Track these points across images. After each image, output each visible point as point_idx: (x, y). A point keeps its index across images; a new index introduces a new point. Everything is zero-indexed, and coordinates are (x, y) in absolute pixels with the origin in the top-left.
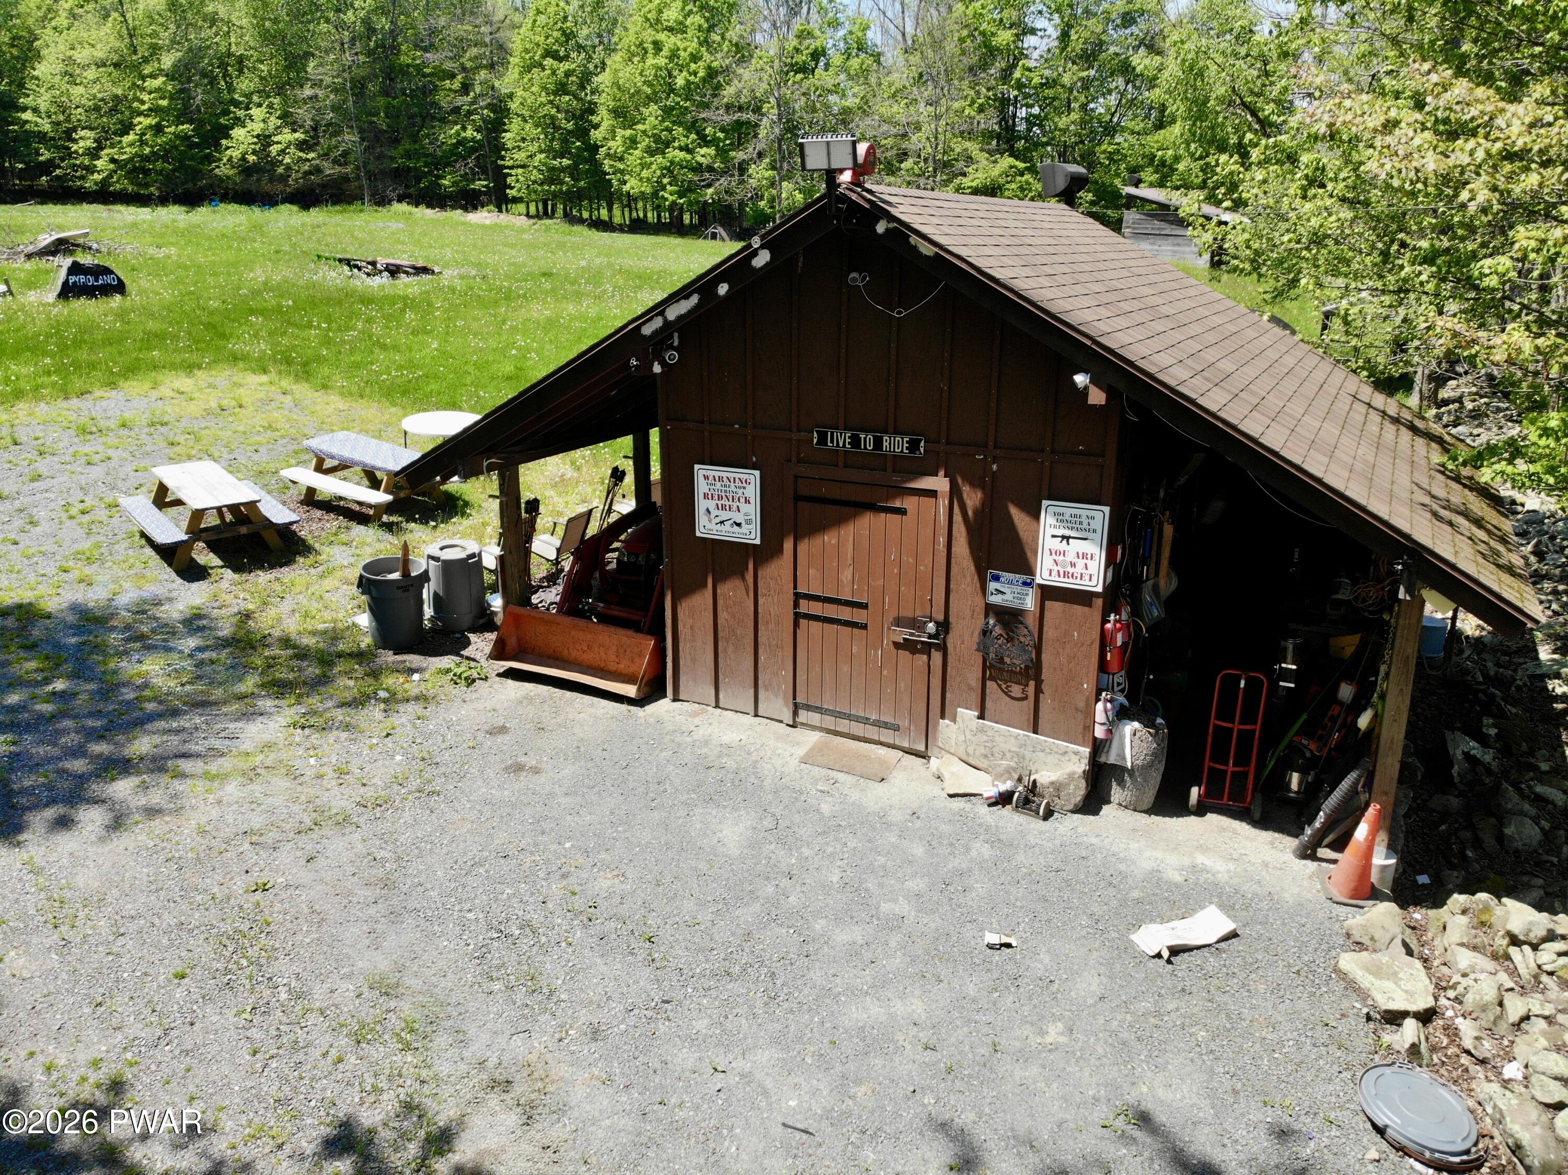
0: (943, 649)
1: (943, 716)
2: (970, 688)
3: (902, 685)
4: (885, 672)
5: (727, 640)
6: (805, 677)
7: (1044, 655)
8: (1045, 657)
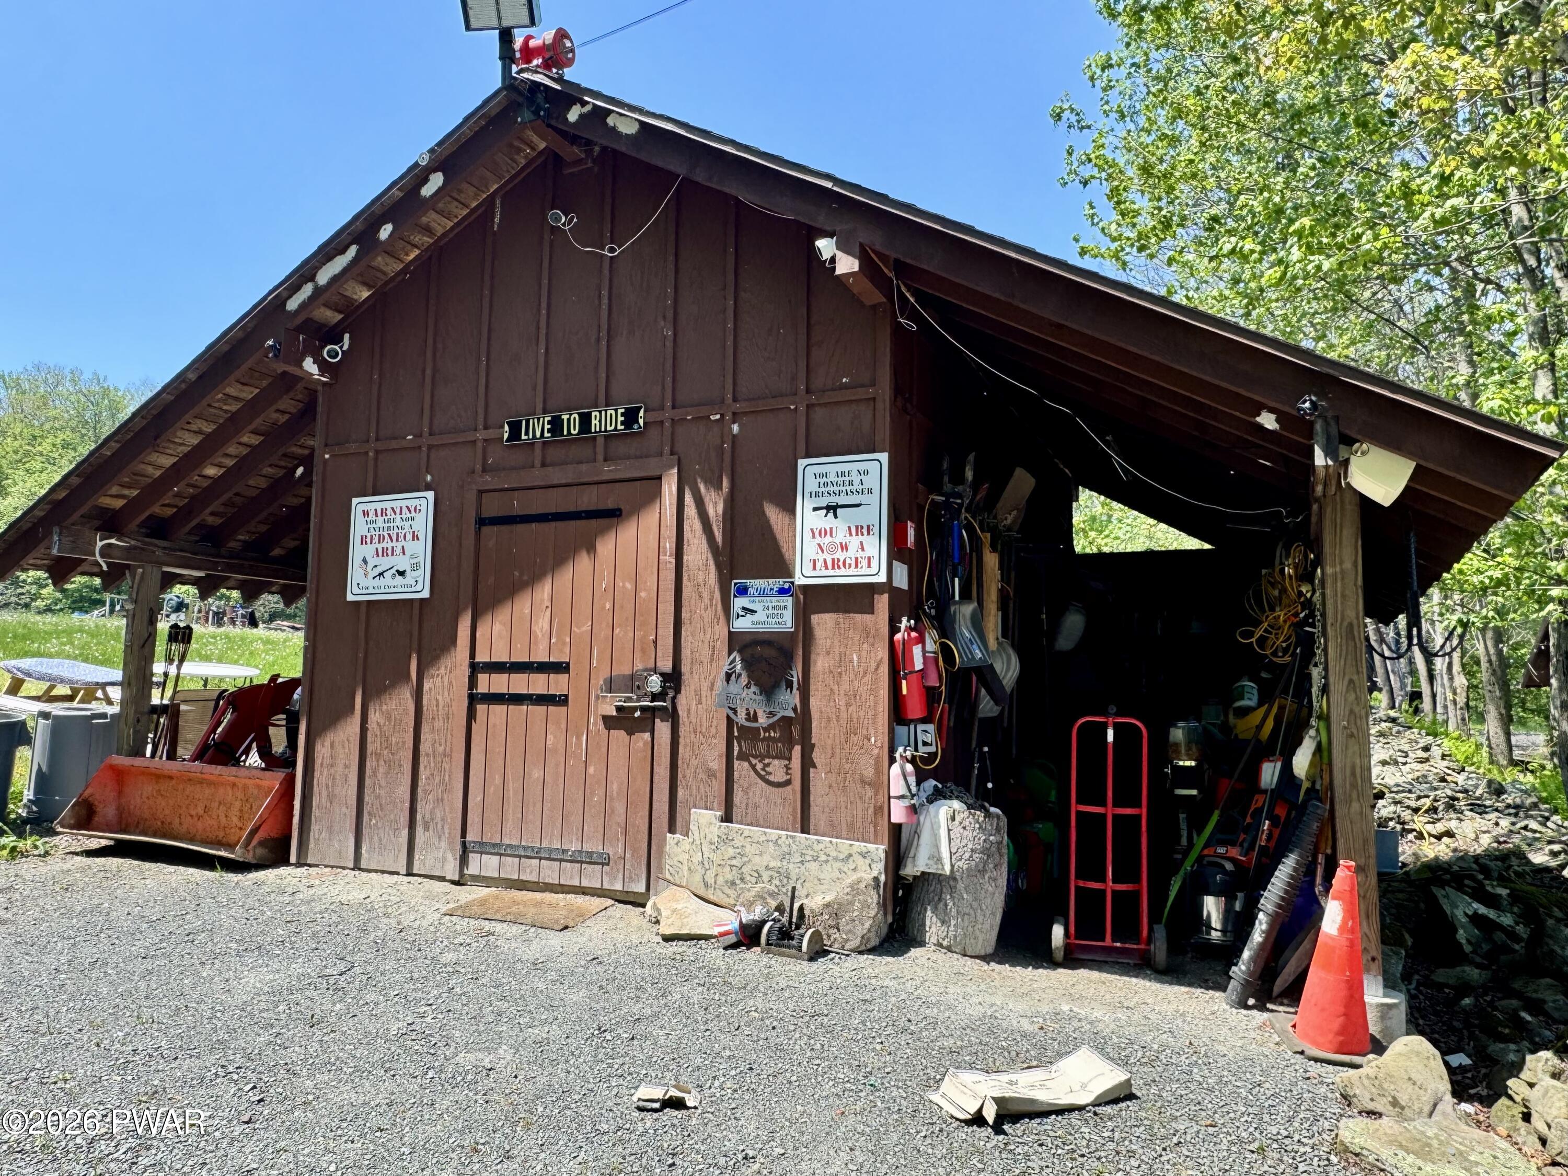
0: (673, 716)
1: (672, 829)
2: (711, 774)
3: (615, 787)
4: (591, 770)
5: (378, 756)
6: (480, 798)
7: (813, 701)
8: (814, 703)
